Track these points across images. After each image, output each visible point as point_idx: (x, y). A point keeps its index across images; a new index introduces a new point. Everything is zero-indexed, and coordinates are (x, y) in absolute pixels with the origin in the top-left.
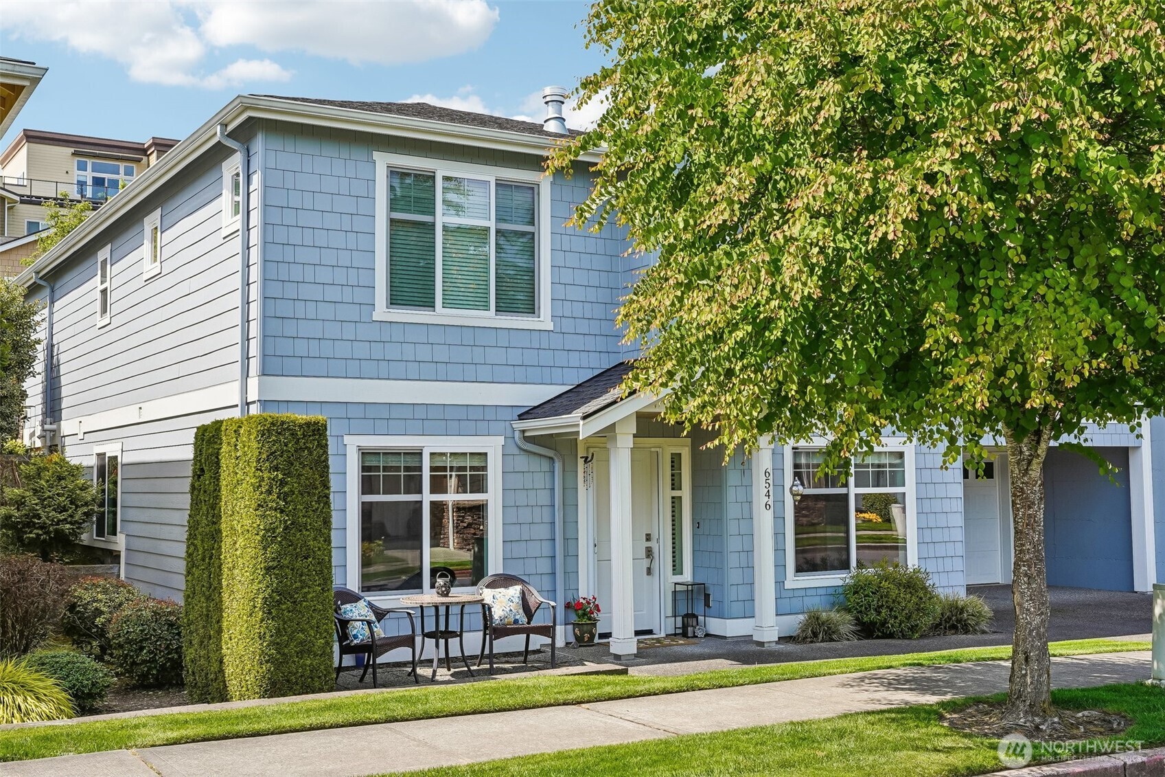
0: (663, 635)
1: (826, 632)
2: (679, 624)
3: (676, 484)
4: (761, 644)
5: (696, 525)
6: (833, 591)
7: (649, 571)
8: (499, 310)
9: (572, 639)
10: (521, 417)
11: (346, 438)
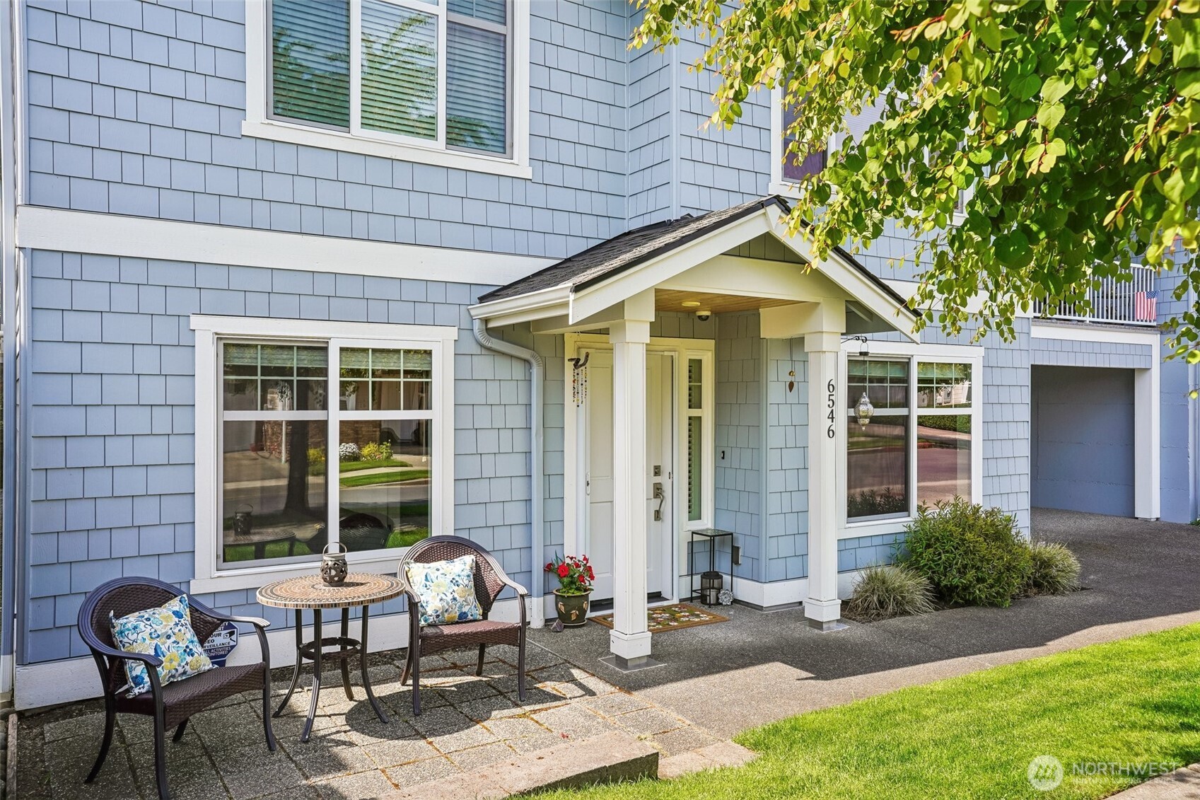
0: (676, 601)
1: (898, 603)
2: (697, 586)
3: (695, 402)
4: (818, 625)
5: (721, 455)
6: (893, 541)
7: (658, 515)
8: (451, 141)
9: (554, 615)
10: (482, 299)
11: (193, 318)
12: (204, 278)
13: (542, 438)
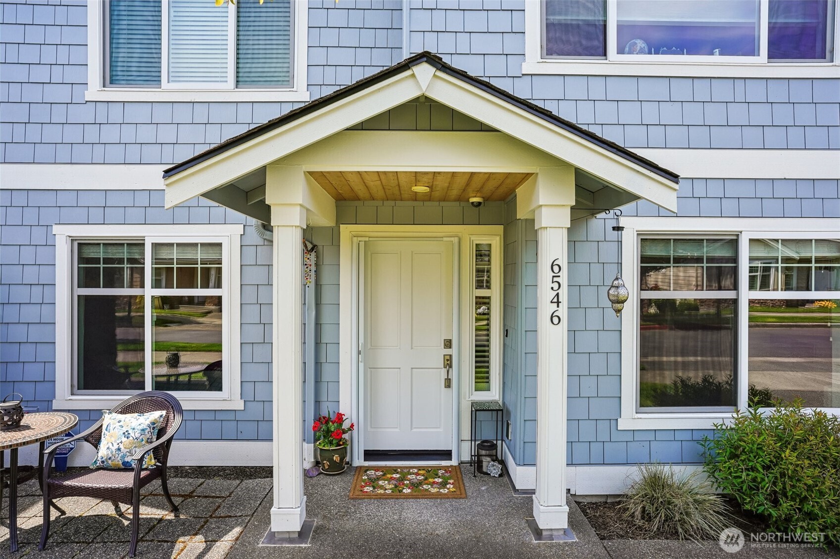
3: (482, 282)
5: (505, 333)
7: (447, 383)
11: (55, 227)
12: (62, 200)
13: (314, 313)
